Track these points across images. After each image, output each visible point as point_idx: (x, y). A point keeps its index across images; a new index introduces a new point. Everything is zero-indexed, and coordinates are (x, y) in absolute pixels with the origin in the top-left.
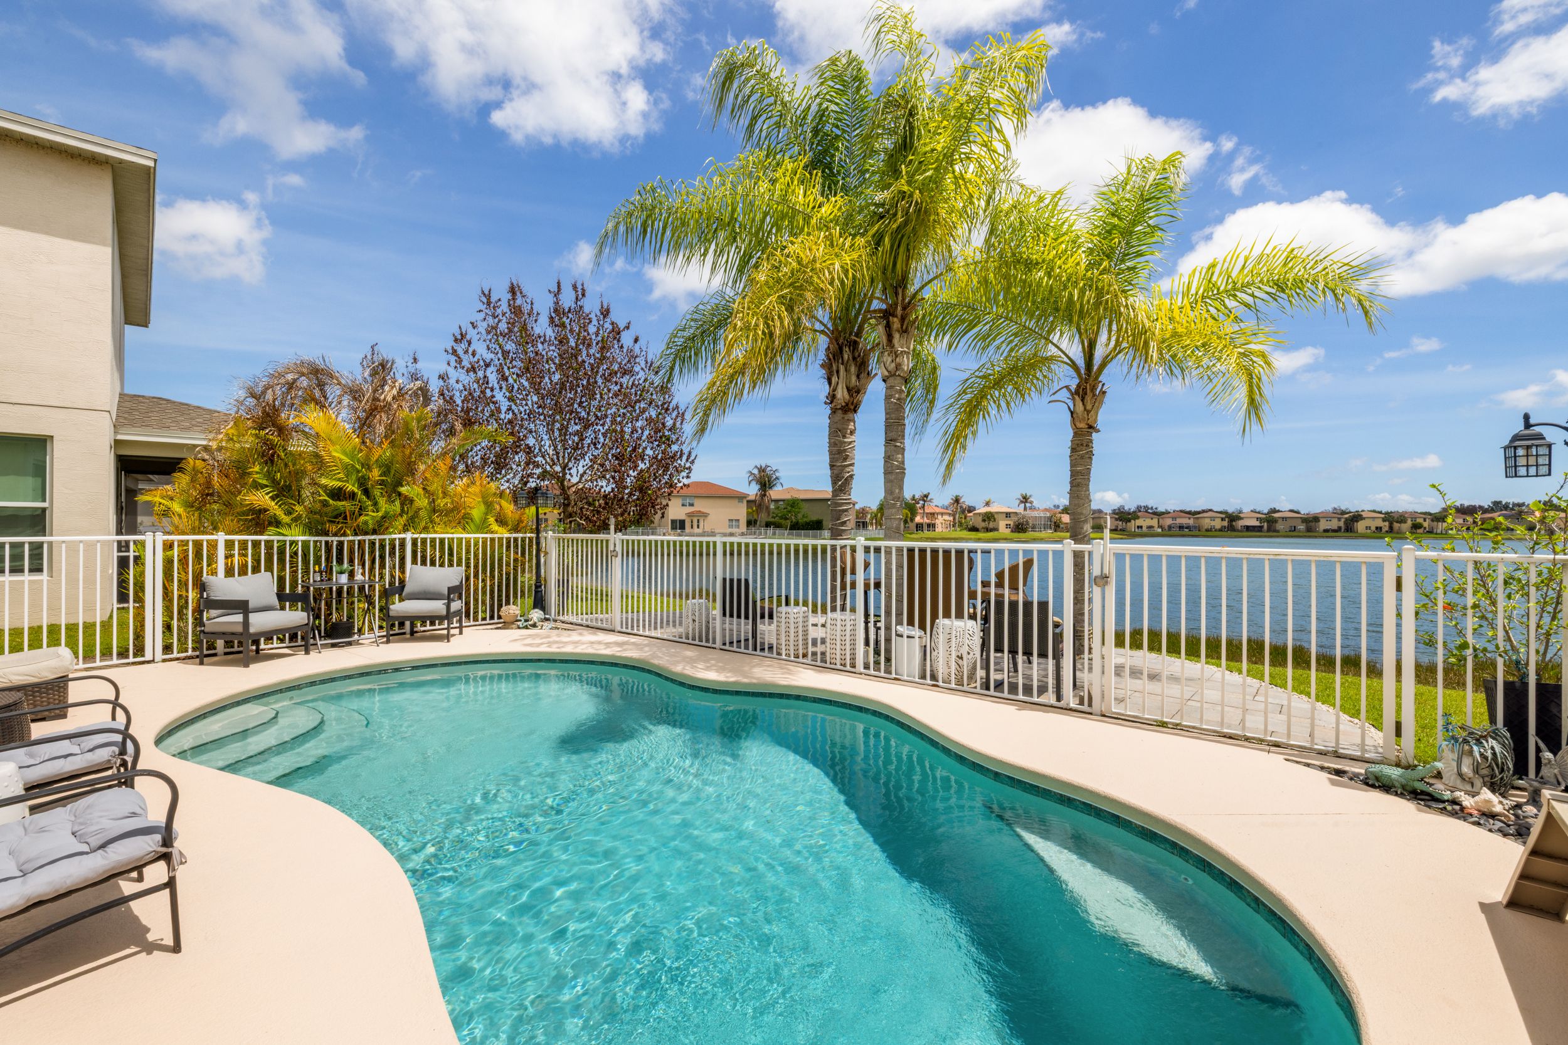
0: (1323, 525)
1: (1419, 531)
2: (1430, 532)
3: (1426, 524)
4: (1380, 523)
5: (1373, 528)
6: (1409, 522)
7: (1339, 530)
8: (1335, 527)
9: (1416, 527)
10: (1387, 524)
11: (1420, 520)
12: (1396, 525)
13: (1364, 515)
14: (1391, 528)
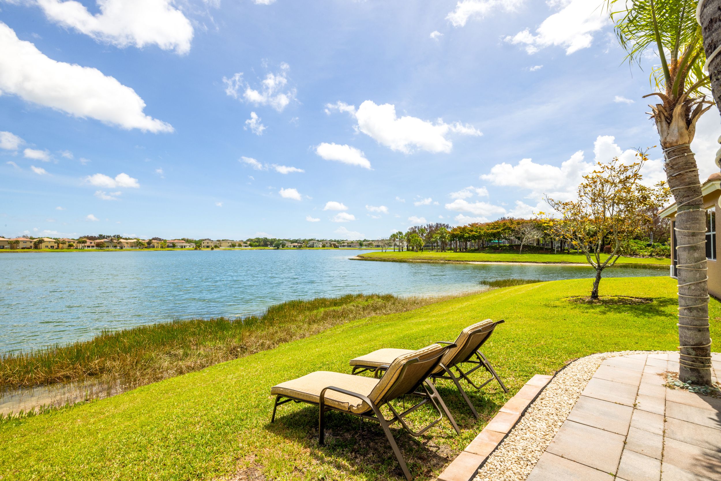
0: (21, 245)
1: (71, 248)
2: (76, 248)
3: (74, 245)
4: (53, 244)
5: (49, 247)
6: (67, 244)
7: (30, 248)
8: (29, 246)
9: (70, 246)
10: (56, 244)
11: (72, 243)
12: (61, 245)
13: (46, 239)
14: (58, 246)
